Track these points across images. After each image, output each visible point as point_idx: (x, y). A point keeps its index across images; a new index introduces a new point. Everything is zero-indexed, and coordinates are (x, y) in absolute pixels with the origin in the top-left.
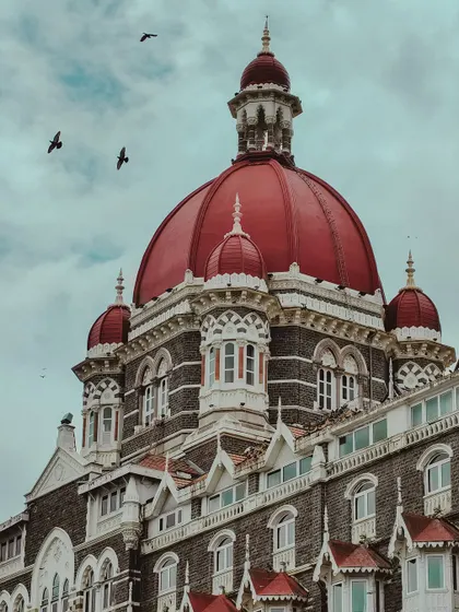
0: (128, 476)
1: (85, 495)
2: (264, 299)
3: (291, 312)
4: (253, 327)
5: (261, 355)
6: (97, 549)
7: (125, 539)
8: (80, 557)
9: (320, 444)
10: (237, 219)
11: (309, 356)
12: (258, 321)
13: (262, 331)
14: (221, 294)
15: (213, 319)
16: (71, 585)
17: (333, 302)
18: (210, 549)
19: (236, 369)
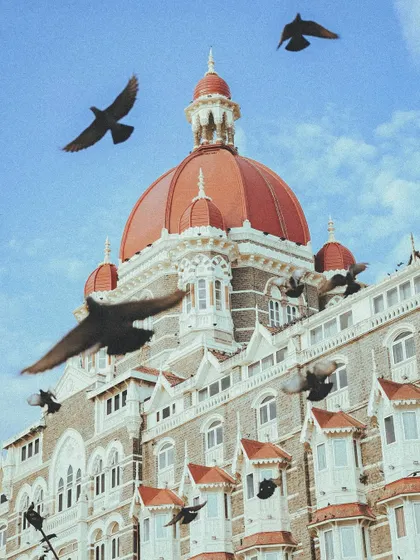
0: (128, 380)
1: (93, 399)
2: (226, 245)
3: (246, 257)
4: (219, 267)
5: (226, 287)
6: (104, 442)
7: (129, 430)
8: (90, 450)
9: (294, 336)
10: (201, 187)
11: (261, 290)
12: (223, 262)
13: (226, 270)
14: (193, 242)
15: (188, 262)
16: (83, 472)
17: (277, 250)
18: (202, 431)
19: (208, 299)
